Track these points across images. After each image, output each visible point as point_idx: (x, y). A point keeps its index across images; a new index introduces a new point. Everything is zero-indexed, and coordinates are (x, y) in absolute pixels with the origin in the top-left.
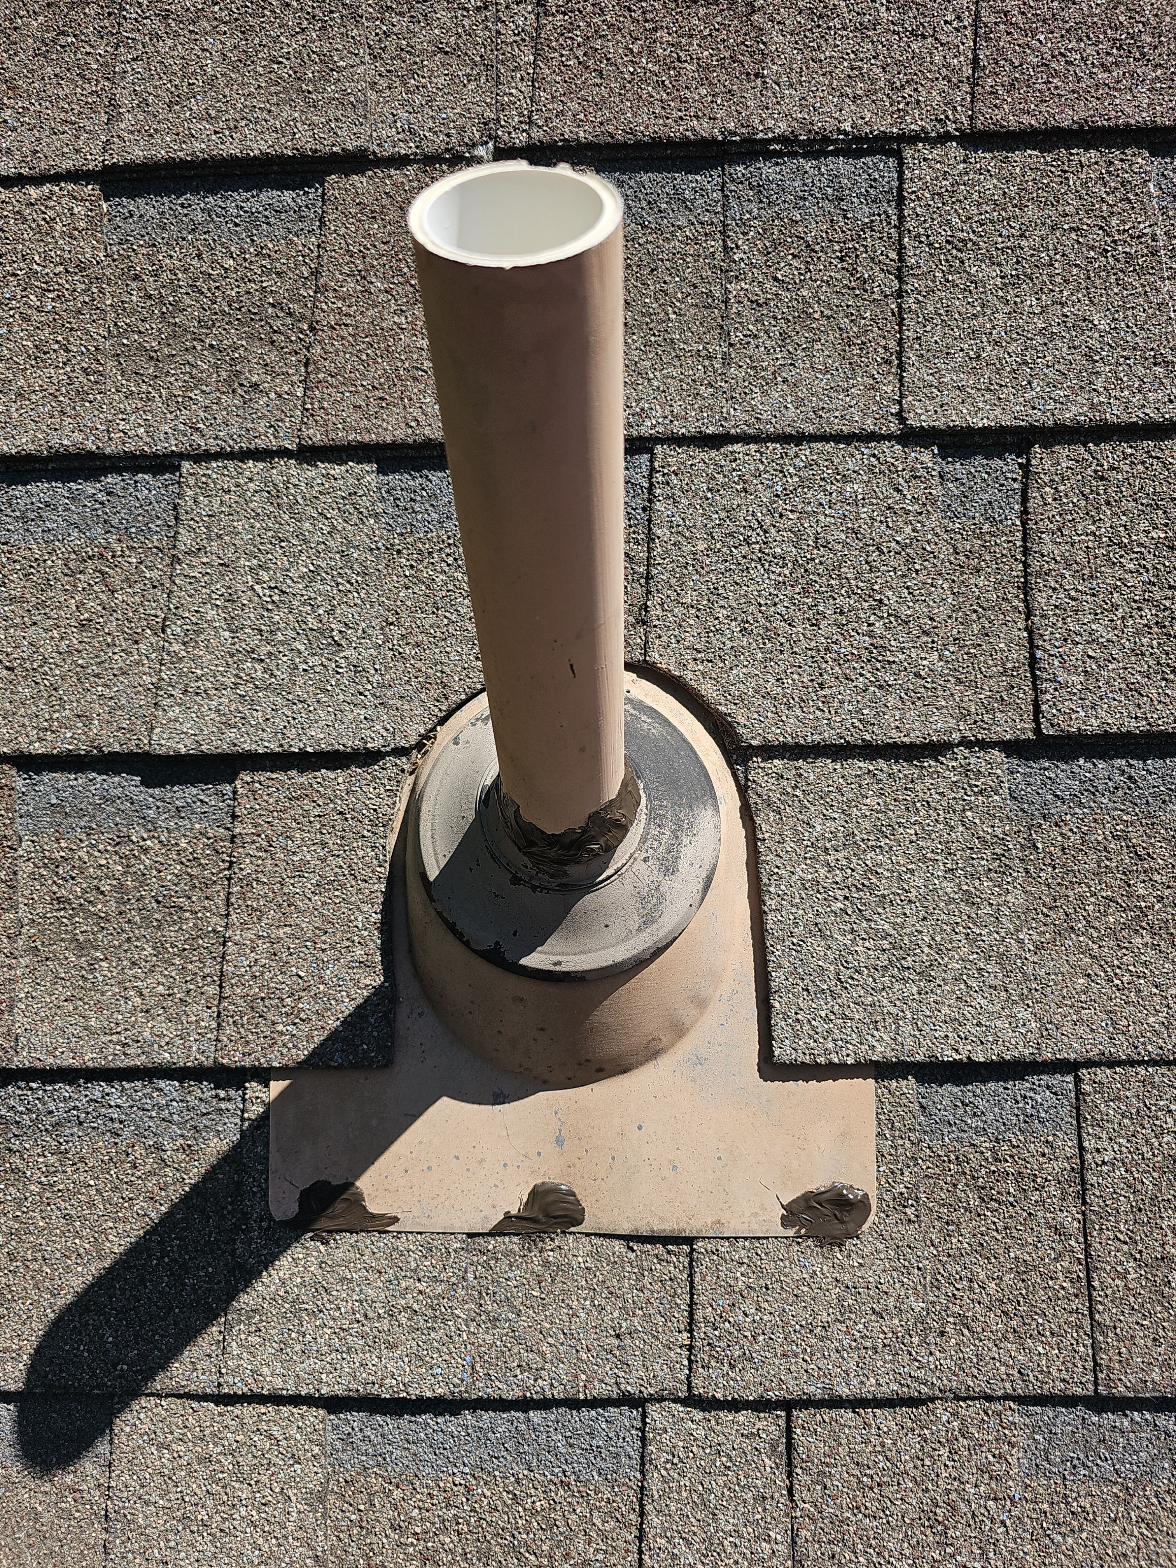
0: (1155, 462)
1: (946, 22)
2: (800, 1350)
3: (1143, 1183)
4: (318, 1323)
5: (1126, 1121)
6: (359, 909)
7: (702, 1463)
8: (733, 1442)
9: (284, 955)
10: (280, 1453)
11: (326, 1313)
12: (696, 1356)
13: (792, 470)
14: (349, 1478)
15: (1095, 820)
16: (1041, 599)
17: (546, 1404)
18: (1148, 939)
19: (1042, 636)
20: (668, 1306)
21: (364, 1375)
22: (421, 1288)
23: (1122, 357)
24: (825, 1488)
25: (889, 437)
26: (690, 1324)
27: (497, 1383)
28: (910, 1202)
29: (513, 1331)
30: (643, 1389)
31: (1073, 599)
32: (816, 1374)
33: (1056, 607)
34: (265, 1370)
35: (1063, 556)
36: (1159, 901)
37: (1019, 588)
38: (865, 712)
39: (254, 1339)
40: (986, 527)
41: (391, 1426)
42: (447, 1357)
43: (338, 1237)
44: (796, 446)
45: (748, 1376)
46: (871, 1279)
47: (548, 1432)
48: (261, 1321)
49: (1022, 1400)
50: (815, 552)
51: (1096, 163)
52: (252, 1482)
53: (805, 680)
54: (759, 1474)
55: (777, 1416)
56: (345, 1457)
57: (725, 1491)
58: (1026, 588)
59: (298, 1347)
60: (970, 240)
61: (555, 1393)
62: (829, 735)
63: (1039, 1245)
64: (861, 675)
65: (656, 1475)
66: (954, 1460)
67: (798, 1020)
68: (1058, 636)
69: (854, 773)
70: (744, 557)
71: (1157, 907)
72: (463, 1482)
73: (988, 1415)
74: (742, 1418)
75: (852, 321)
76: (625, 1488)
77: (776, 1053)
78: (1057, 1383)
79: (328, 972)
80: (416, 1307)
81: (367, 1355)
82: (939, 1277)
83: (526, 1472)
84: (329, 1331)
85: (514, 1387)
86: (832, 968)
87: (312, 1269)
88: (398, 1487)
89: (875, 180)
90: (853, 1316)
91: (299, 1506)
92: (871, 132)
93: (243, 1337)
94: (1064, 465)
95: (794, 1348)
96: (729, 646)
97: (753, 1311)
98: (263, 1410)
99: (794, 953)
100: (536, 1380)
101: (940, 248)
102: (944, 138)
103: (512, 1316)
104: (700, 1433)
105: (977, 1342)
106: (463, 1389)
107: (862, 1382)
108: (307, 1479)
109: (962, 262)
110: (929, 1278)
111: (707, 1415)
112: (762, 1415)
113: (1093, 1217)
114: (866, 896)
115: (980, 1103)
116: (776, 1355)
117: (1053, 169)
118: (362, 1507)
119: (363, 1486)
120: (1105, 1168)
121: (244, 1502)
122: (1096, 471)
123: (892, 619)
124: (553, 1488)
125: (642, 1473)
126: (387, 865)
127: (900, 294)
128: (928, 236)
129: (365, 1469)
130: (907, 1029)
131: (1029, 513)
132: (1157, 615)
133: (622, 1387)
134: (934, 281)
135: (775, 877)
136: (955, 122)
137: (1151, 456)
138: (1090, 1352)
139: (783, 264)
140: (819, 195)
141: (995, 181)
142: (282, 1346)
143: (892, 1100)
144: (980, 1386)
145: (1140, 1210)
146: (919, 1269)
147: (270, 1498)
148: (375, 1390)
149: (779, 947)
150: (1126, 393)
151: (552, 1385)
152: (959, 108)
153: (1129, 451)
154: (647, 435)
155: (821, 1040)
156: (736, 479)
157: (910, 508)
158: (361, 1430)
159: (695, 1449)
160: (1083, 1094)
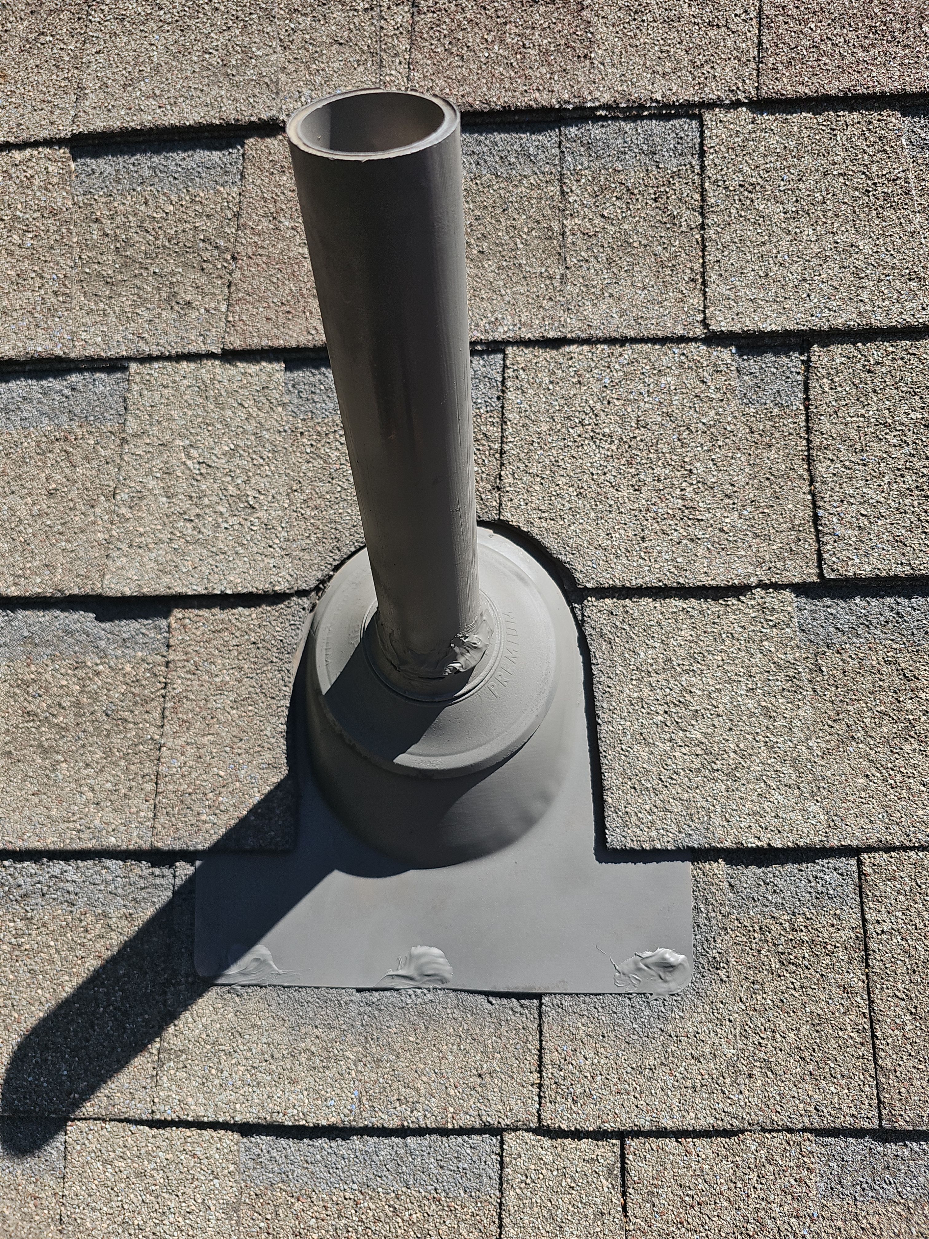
0: (912, 357)
1: (736, 15)
2: (631, 1089)
3: (916, 949)
4: (233, 1062)
5: (901, 897)
6: (268, 721)
7: (551, 1183)
8: (576, 1166)
9: (208, 758)
10: (202, 1169)
11: (240, 1053)
12: (544, 1093)
13: (617, 366)
14: (259, 1192)
15: (870, 649)
16: (821, 469)
17: (421, 1132)
18: (916, 745)
19: (823, 498)
20: (521, 1051)
21: (271, 1105)
22: (318, 1033)
23: (883, 274)
24: (654, 1206)
25: (695, 340)
26: (539, 1066)
27: (380, 1114)
28: (722, 965)
29: (394, 1070)
30: (501, 1120)
31: (849, 469)
32: (645, 1109)
33: (834, 475)
34: (190, 1100)
35: (838, 433)
36: (924, 715)
37: (803, 459)
38: (679, 560)
39: (182, 1075)
40: (776, 411)
41: (293, 1149)
42: (338, 1091)
43: (250, 991)
44: (621, 346)
45: (588, 1110)
46: (691, 1030)
47: (422, 1156)
48: (187, 1059)
49: (818, 1132)
50: (637, 431)
51: (859, 123)
52: (179, 1194)
53: (629, 534)
54: (598, 1194)
55: (613, 1145)
56: (255, 1174)
57: (570, 1207)
58: (809, 459)
59: (217, 1082)
60: (758, 184)
61: (428, 1123)
62: (650, 580)
63: (830, 1001)
64: (676, 530)
65: (512, 1193)
66: (761, 1183)
67: (627, 813)
68: (836, 498)
69: (671, 610)
70: (580, 436)
71: (922, 720)
72: (352, 1197)
73: (789, 1144)
74: (583, 1146)
75: (664, 248)
76: (486, 1204)
77: (609, 840)
78: (848, 1118)
79: (243, 772)
80: (313, 1049)
81: (274, 1089)
82: (747, 1028)
83: (404, 1189)
84: (243, 1068)
85: (394, 1117)
86: (654, 770)
87: (229, 1016)
88: (298, 1200)
89: (681, 138)
90: (676, 1061)
91: (217, 1214)
92: (678, 101)
93: (172, 1072)
94: (838, 361)
95: (627, 1086)
96: (568, 507)
97: (592, 1055)
98: (189, 1134)
99: (623, 757)
100: (412, 1112)
101: (734, 190)
102: (736, 104)
103: (392, 1058)
104: (549, 1158)
105: (779, 1083)
106: (352, 1118)
107: (683, 1116)
108: (224, 1192)
109: (752, 201)
110: (738, 1030)
111: (554, 1142)
112: (600, 1143)
113: (875, 978)
114: (682, 711)
115: (778, 881)
116: (611, 1092)
117: (824, 128)
118: (269, 1217)
119: (269, 1199)
120: (884, 937)
121: (172, 1210)
122: (864, 366)
123: (700, 485)
124: (427, 1203)
125: (501, 1191)
126: (291, 685)
127: (703, 226)
128: (724, 181)
129: (272, 1184)
130: (717, 820)
131: (810, 400)
132: (917, 481)
133: (484, 1118)
134: (730, 217)
135: (607, 695)
136: (744, 92)
137: (909, 353)
138: (875, 1091)
139: (608, 205)
140: (637, 151)
141: (777, 138)
142: (204, 1080)
143: (705, 879)
144: (782, 1120)
145: (914, 972)
146: (730, 1021)
147: (193, 1207)
148: (280, 1118)
149: (610, 753)
150: (887, 302)
151: (425, 1116)
152: (747, 81)
153: (891, 349)
154: (500, 339)
155: (646, 829)
156: (572, 374)
157: (713, 396)
158: (268, 1152)
159: (544, 1171)
160: (864, 874)
